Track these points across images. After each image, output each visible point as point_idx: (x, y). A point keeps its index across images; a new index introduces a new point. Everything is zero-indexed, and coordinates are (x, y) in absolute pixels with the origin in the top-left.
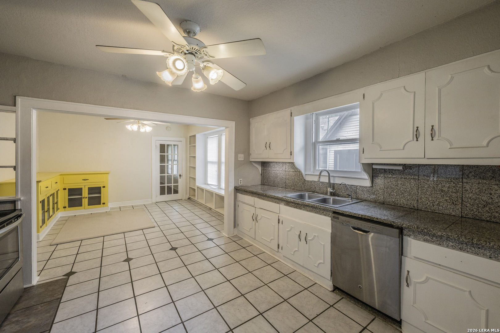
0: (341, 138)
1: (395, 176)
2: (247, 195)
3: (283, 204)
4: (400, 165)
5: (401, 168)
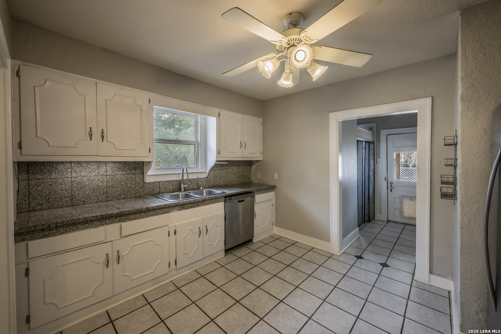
0: (181, 139)
1: (218, 168)
3: (177, 210)
4: (225, 161)
5: (227, 163)
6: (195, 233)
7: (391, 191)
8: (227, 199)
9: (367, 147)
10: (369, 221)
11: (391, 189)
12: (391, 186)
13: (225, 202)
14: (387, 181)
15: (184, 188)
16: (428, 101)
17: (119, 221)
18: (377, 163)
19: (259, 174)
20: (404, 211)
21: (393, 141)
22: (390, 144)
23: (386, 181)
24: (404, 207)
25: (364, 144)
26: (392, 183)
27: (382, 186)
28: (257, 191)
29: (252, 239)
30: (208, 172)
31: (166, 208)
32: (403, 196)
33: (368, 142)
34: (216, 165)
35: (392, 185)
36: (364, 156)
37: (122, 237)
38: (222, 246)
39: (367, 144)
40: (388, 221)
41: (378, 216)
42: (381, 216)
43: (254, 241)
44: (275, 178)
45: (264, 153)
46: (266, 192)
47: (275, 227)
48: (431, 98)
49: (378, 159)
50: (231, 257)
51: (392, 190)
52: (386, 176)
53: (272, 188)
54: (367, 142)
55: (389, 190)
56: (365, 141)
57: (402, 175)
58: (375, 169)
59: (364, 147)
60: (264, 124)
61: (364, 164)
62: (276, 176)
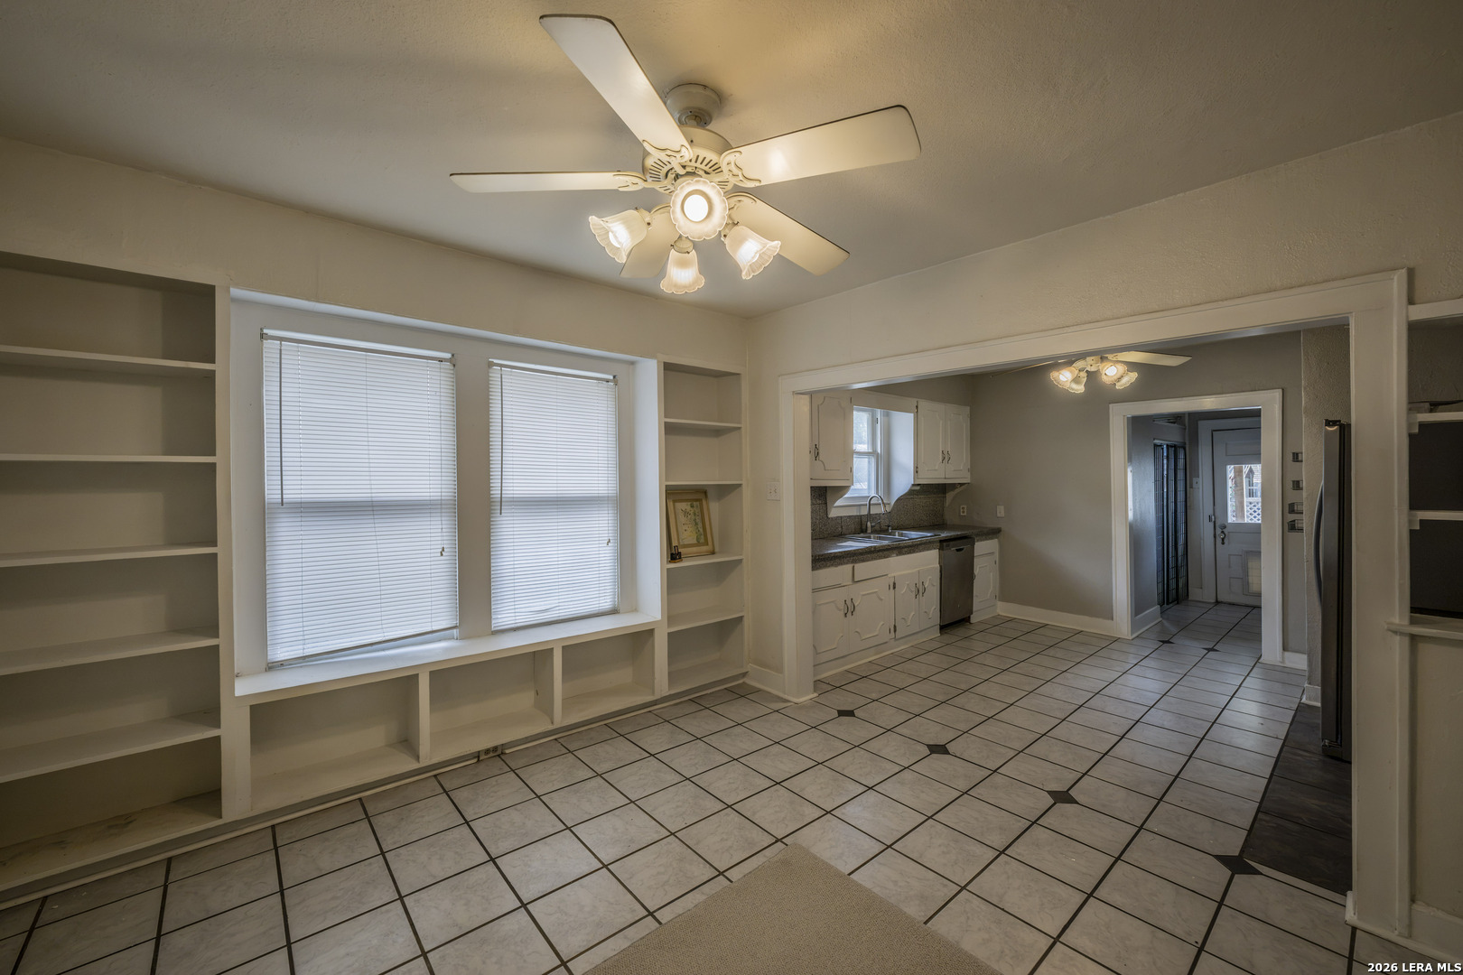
2: (826, 566)
6: (912, 592)
7: (1223, 543)
8: (945, 544)
9: (1172, 456)
10: (1177, 600)
11: (1223, 539)
12: (1223, 532)
13: (941, 549)
14: (1215, 522)
15: (872, 527)
16: (1277, 394)
17: (852, 562)
18: (1191, 487)
19: (963, 508)
20: (1250, 581)
21: (1226, 444)
22: (1219, 450)
23: (1212, 524)
24: (1250, 574)
25: (1165, 449)
26: (1225, 527)
27: (1204, 532)
28: (977, 535)
29: (969, 617)
30: (893, 503)
31: (884, 550)
32: (1247, 552)
33: (1175, 446)
34: (911, 493)
35: (1225, 531)
36: (1165, 473)
37: (854, 582)
38: (937, 620)
39: (1172, 450)
40: (1217, 602)
41: (1195, 593)
42: (1201, 592)
43: (973, 620)
44: (999, 515)
45: (972, 470)
46: (986, 539)
47: (999, 604)
48: (1281, 390)
49: (1195, 480)
50: (947, 638)
51: (1226, 541)
52: (1211, 513)
53: (994, 533)
54: (1171, 447)
55: (1219, 541)
56: (1167, 445)
57: (1248, 511)
58: (1188, 500)
59: (1165, 454)
60: (972, 417)
61: (1165, 490)
62: (1001, 511)
